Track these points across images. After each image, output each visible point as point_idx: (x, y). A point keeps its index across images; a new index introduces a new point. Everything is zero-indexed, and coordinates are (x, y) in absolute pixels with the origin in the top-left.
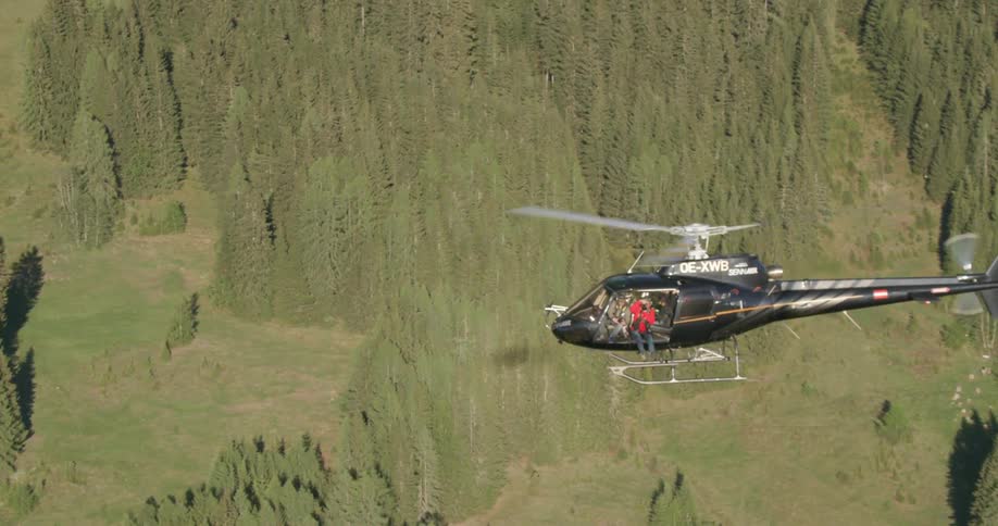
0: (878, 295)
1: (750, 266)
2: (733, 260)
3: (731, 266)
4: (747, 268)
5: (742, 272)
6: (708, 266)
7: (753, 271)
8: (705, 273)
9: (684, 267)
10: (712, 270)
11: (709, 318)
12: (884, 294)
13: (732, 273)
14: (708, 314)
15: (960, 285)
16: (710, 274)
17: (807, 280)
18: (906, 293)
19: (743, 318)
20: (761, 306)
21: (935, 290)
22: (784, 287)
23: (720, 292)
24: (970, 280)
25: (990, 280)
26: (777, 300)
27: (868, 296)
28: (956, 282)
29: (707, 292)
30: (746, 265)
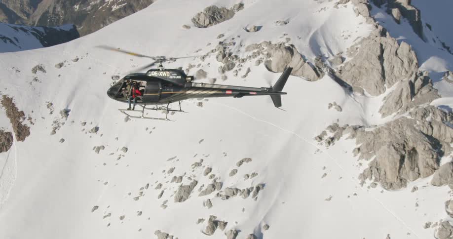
0: (227, 92)
1: (178, 75)
2: (171, 72)
3: (171, 75)
5: (174, 77)
7: (179, 77)
8: (161, 76)
10: (163, 75)
12: (230, 92)
13: (171, 77)
14: (157, 93)
15: (261, 92)
16: (163, 77)
17: (203, 83)
18: (238, 93)
19: (173, 96)
20: (181, 92)
21: (251, 93)
22: (193, 85)
23: (162, 85)
24: (266, 90)
25: (274, 91)
26: (188, 90)
27: (224, 92)
28: (260, 90)
29: (158, 84)
30: (176, 75)
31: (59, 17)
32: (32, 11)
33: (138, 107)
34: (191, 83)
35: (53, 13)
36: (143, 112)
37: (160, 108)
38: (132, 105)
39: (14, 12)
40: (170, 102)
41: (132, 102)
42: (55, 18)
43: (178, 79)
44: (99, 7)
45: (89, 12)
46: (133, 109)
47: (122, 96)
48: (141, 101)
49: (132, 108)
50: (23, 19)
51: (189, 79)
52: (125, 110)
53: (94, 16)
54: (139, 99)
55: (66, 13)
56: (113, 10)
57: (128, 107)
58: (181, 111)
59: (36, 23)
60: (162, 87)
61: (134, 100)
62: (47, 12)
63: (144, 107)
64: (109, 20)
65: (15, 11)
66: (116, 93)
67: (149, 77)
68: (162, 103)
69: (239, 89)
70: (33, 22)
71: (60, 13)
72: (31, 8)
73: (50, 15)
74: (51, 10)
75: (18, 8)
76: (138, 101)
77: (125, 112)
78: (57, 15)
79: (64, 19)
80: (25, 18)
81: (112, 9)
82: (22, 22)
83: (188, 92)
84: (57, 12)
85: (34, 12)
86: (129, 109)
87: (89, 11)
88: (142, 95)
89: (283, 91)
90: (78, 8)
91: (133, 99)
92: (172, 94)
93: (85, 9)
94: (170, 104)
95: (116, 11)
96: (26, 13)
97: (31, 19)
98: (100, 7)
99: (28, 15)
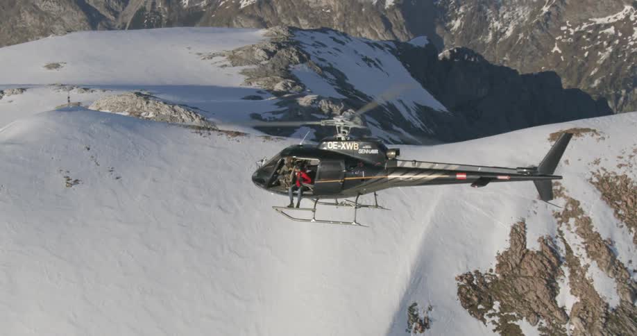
0: (459, 176)
1: (373, 148)
2: (362, 143)
3: (361, 147)
4: (371, 149)
5: (367, 152)
6: (345, 146)
7: (375, 151)
8: (343, 150)
9: (330, 144)
10: (348, 148)
11: (339, 181)
12: (464, 176)
13: (361, 152)
14: (338, 178)
15: (517, 175)
16: (346, 151)
17: (415, 161)
18: (479, 177)
19: (364, 183)
20: (378, 177)
21: (500, 177)
22: (399, 164)
23: (346, 163)
24: (526, 172)
25: (539, 174)
26: (391, 173)
27: (452, 177)
28: (515, 172)
29: (339, 164)
30: (370, 147)
31: (161, 16)
32: (121, 9)
33: (307, 203)
34: (395, 160)
35: (151, 11)
36: (314, 211)
37: (342, 203)
38: (296, 200)
39: (96, 10)
40: (360, 194)
41: (295, 195)
42: (155, 18)
43: (372, 155)
44: (220, 3)
45: (204, 10)
46: (298, 206)
47: (278, 184)
48: (311, 193)
49: (295, 205)
50: (109, 19)
51: (393, 153)
52: (285, 208)
53: (213, 16)
54: (307, 189)
55: (170, 11)
56: (242, 6)
57: (289, 203)
58: (377, 206)
59: (128, 25)
60: (346, 169)
61: (298, 192)
62: (143, 10)
63: (316, 202)
64: (236, 21)
65: (98, 8)
66: (267, 179)
67: (324, 150)
68: (347, 196)
69: (479, 169)
70: (123, 23)
71: (162, 11)
72: (119, 3)
73: (147, 13)
74: (148, 7)
75: (103, 4)
76: (305, 193)
77: (285, 211)
78: (158, 13)
79: (168, 20)
80: (112, 18)
81: (240, 5)
82: (107, 24)
83: (391, 177)
84: (156, 10)
85: (123, 9)
86: (291, 206)
87: (205, 7)
88: (312, 183)
89: (555, 174)
90: (187, 4)
91: (297, 190)
92: (363, 180)
93: (197, 5)
94: (360, 196)
95: (246, 8)
96: (113, 10)
97: (120, 20)
98: (222, 3)
99: (116, 14)
